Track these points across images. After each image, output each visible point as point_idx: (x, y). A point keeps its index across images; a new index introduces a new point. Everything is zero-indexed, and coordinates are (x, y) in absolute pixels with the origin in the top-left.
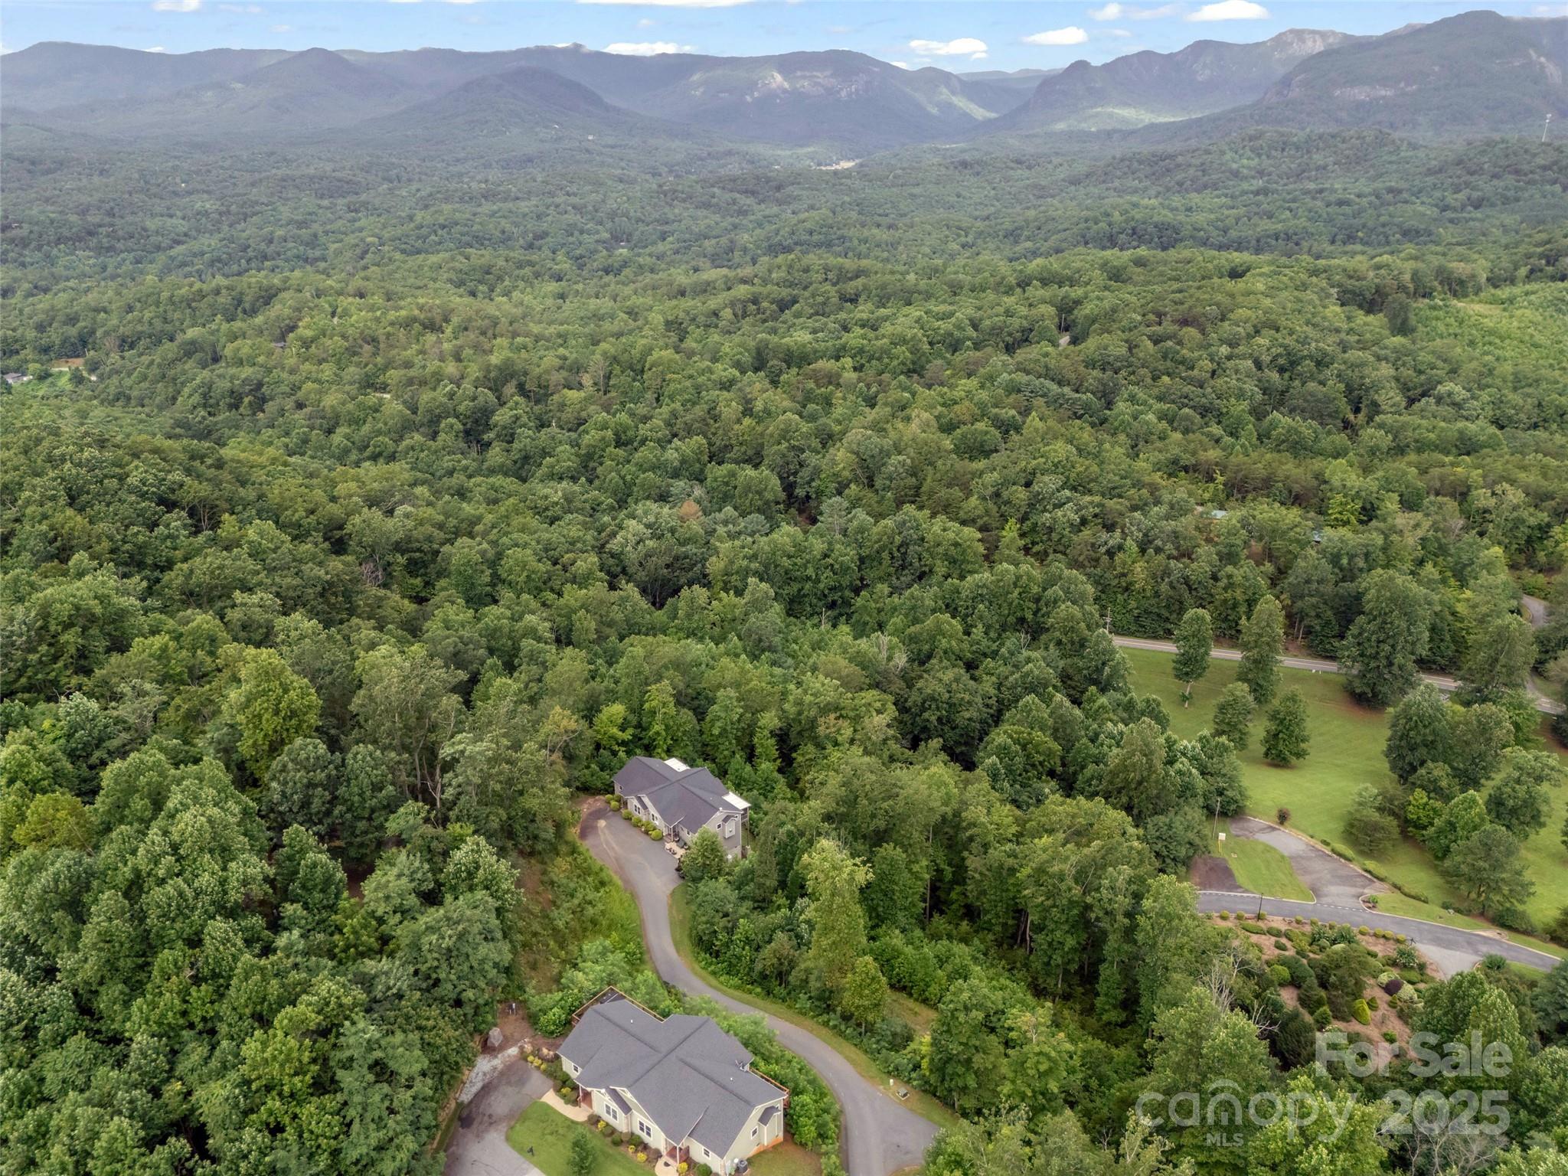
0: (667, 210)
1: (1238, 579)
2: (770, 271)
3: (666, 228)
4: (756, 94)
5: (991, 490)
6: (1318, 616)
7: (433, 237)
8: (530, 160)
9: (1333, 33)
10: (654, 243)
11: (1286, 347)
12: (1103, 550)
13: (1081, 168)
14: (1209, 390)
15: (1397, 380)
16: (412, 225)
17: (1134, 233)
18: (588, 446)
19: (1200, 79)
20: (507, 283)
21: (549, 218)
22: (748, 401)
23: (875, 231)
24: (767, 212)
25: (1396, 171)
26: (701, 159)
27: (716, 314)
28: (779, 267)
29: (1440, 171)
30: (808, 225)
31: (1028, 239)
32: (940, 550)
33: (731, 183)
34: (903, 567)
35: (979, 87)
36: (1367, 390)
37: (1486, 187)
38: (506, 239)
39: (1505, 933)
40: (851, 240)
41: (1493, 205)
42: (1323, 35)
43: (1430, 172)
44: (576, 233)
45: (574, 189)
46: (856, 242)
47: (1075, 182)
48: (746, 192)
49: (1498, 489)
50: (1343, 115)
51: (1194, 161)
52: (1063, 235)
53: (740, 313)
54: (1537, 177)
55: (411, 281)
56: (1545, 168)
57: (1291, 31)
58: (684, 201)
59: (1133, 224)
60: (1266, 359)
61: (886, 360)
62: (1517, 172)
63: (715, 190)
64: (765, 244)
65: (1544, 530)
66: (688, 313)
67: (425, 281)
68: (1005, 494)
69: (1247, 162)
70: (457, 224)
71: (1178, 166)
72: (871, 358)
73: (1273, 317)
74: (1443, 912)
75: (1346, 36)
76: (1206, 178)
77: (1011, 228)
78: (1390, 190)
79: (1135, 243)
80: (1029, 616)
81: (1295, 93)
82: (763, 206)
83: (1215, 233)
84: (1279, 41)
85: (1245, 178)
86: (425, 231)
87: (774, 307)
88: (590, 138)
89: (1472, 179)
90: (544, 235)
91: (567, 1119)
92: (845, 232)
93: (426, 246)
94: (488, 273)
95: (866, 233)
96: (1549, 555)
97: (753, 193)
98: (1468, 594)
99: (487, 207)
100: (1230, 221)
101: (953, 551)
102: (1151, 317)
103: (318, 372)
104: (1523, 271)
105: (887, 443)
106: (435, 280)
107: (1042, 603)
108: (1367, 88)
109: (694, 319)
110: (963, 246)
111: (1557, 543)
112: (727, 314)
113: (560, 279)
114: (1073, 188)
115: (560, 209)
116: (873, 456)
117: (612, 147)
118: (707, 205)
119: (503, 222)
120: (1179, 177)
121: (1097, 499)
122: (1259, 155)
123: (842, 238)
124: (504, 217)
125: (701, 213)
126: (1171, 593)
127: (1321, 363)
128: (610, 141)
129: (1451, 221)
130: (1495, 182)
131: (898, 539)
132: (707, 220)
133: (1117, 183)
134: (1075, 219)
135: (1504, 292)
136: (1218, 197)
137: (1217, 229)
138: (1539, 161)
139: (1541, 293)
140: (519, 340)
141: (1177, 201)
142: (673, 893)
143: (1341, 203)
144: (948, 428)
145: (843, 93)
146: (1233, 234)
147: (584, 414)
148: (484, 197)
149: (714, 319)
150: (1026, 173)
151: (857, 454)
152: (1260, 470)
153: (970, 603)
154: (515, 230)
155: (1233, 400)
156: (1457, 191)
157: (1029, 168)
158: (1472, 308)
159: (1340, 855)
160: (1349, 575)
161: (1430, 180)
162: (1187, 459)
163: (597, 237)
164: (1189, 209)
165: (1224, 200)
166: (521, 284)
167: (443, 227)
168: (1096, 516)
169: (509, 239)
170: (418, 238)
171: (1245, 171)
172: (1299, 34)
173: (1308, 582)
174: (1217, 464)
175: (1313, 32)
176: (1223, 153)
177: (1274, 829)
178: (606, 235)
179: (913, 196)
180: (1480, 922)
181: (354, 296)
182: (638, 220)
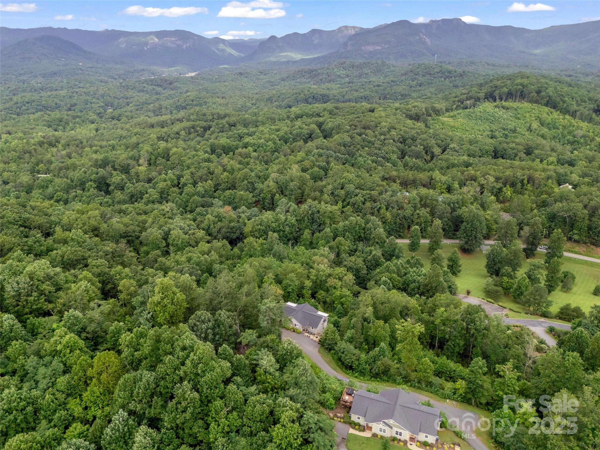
0: (126, 93)
1: (421, 214)
2: (189, 116)
3: (128, 100)
4: (148, 47)
5: (330, 192)
6: (447, 225)
7: (24, 107)
8: (56, 74)
9: (357, 28)
10: (124, 106)
11: (401, 135)
12: (376, 209)
13: (284, 76)
14: (383, 151)
15: (436, 144)
16: (12, 103)
17: (314, 98)
18: (161, 188)
19: (315, 43)
20: (71, 125)
21: (75, 98)
22: (223, 166)
23: (218, 99)
24: (170, 93)
25: (392, 75)
26: (132, 73)
27: (178, 133)
28: (193, 114)
29: (406, 74)
30: (191, 98)
31: (276, 101)
32: (326, 215)
33: (151, 82)
34: (313, 223)
35: (236, 44)
36: (430, 148)
37: (421, 79)
38: (58, 107)
39: (546, 319)
40: (209, 103)
41: (425, 85)
42: (354, 27)
43: (403, 75)
44: (89, 104)
45: (82, 85)
46: (211, 104)
47: (283, 80)
48: (157, 85)
49: (486, 177)
50: (366, 55)
51: (324, 72)
52: (289, 99)
53: (188, 132)
54: (436, 76)
55: (27, 126)
56: (438, 73)
57: (343, 26)
58: (132, 89)
59: (313, 94)
60: (396, 139)
61: (265, 147)
62: (430, 74)
63: (145, 85)
64: (174, 106)
65: (500, 189)
66: (166, 134)
67: (33, 126)
68: (336, 193)
69: (342, 72)
70: (34, 101)
71: (319, 74)
72: (259, 147)
73: (393, 125)
74: (527, 315)
75: (361, 28)
76: (330, 78)
77: (268, 97)
78: (392, 81)
79: (315, 102)
80: (363, 235)
81: (349, 48)
82: (166, 91)
83: (340, 97)
84: (340, 30)
85: (342, 78)
86: (19, 105)
87: (202, 129)
88: (80, 64)
89: (417, 76)
90: (75, 105)
91: (364, 437)
92: (206, 100)
93: (21, 111)
94: (61, 121)
95: (214, 100)
96: (503, 197)
97: (160, 86)
98: (488, 212)
99: (43, 94)
100: (344, 93)
101: (330, 215)
102: (353, 127)
103: (8, 167)
104: (455, 106)
105: (287, 177)
106: (37, 125)
107: (366, 230)
108: (373, 46)
109: (169, 136)
110: (252, 104)
111: (505, 193)
112: (183, 133)
113: (93, 123)
114: (283, 82)
115: (78, 94)
116: (283, 183)
117: (91, 68)
118: (143, 91)
119: (55, 100)
120: (320, 77)
121: (368, 192)
122: (346, 70)
123: (205, 102)
124: (55, 98)
125: (141, 94)
126: (400, 222)
127: (414, 139)
128: (89, 65)
129: (414, 91)
130: (424, 77)
131: (310, 212)
132: (145, 97)
133: (298, 80)
134: (292, 94)
135: (452, 114)
136: (337, 84)
137: (340, 95)
138: (436, 70)
139: (462, 114)
140: (94, 148)
141: (323, 86)
142: (319, 351)
143: (378, 86)
144: (304, 170)
145: (184, 47)
146: (347, 97)
147: (150, 176)
148: (41, 89)
149: (178, 136)
150: (265, 77)
151: (277, 183)
152: (411, 177)
153: (342, 233)
154: (62, 103)
155: (391, 154)
156: (413, 81)
157: (265, 75)
158: (444, 119)
159: (490, 302)
160: (453, 210)
161: (403, 78)
162: (387, 176)
163: (98, 105)
164: (328, 89)
165: (339, 86)
166: (78, 126)
167: (28, 103)
168: (368, 198)
169: (59, 107)
170: (17, 108)
171: (342, 75)
172: (346, 27)
173: (443, 213)
174: (396, 176)
175: (351, 27)
176: (333, 69)
177: (467, 297)
178: (102, 104)
179: (226, 86)
180: (536, 317)
181: (6, 134)
182: (115, 98)
